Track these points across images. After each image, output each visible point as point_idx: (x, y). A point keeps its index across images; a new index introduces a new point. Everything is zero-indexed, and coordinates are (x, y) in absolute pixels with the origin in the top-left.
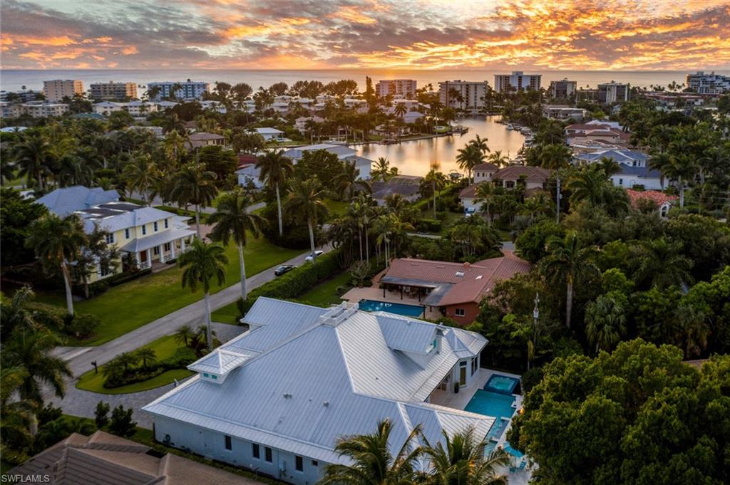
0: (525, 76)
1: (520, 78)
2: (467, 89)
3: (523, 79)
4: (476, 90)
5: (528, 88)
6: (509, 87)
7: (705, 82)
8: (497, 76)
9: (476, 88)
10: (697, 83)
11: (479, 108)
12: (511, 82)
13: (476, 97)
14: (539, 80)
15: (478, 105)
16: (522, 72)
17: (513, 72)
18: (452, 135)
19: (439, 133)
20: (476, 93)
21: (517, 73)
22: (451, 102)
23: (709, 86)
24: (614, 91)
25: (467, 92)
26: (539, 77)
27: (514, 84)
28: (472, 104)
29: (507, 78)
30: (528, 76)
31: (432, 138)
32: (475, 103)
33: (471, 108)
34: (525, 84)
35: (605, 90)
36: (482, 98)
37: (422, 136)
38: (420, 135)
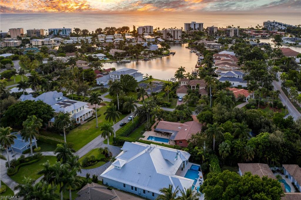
0: (197, 23)
1: (195, 25)
2: (174, 32)
3: (196, 25)
4: (177, 33)
5: (198, 29)
6: (190, 29)
7: (271, 25)
8: (185, 24)
10: (267, 26)
11: (179, 40)
13: (177, 35)
14: (202, 25)
16: (195, 22)
17: (192, 22)
18: (169, 55)
19: (164, 55)
21: (194, 22)
22: (168, 38)
23: (272, 27)
24: (233, 32)
25: (174, 33)
27: (192, 27)
28: (176, 38)
29: (189, 24)
31: (162, 57)
33: (176, 40)
34: (197, 27)
35: (229, 31)
36: (180, 36)
37: (158, 56)
38: (157, 56)
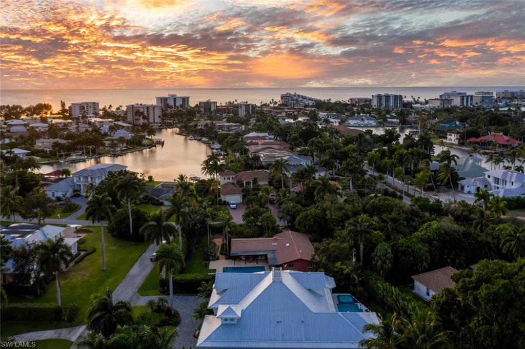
0: (178, 97)
1: (175, 99)
2: (148, 110)
3: (177, 99)
4: (154, 111)
5: (181, 106)
6: (167, 106)
7: (292, 99)
8: (157, 98)
9: (154, 109)
10: (287, 100)
11: (157, 123)
12: (168, 102)
13: (154, 115)
14: (188, 100)
15: (156, 121)
16: (176, 95)
17: (169, 95)
18: (155, 146)
19: (147, 145)
20: (154, 113)
21: (173, 96)
22: (136, 119)
23: (295, 102)
24: (244, 108)
25: (148, 112)
26: (188, 98)
27: (171, 103)
28: (151, 120)
29: (165, 99)
30: (180, 98)
31: (142, 150)
32: (154, 120)
33: (152, 123)
34: (179, 103)
35: (238, 107)
36: (159, 117)
37: (137, 148)
38: (134, 148)
